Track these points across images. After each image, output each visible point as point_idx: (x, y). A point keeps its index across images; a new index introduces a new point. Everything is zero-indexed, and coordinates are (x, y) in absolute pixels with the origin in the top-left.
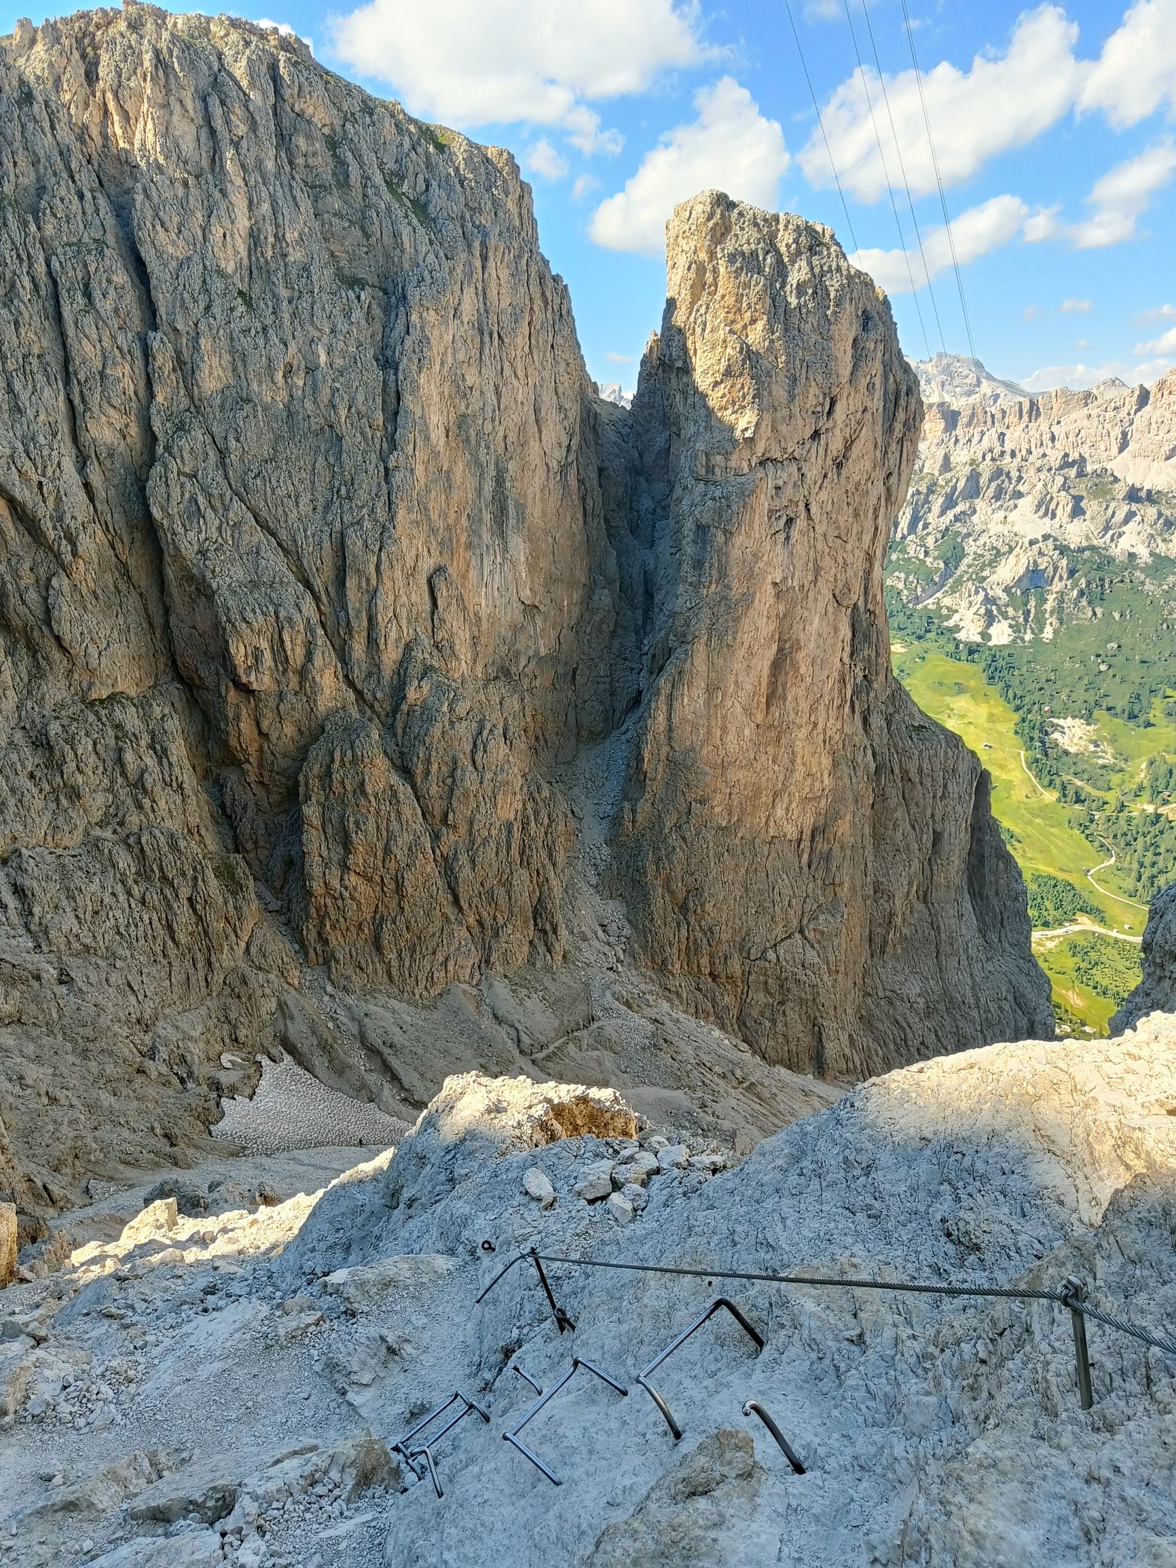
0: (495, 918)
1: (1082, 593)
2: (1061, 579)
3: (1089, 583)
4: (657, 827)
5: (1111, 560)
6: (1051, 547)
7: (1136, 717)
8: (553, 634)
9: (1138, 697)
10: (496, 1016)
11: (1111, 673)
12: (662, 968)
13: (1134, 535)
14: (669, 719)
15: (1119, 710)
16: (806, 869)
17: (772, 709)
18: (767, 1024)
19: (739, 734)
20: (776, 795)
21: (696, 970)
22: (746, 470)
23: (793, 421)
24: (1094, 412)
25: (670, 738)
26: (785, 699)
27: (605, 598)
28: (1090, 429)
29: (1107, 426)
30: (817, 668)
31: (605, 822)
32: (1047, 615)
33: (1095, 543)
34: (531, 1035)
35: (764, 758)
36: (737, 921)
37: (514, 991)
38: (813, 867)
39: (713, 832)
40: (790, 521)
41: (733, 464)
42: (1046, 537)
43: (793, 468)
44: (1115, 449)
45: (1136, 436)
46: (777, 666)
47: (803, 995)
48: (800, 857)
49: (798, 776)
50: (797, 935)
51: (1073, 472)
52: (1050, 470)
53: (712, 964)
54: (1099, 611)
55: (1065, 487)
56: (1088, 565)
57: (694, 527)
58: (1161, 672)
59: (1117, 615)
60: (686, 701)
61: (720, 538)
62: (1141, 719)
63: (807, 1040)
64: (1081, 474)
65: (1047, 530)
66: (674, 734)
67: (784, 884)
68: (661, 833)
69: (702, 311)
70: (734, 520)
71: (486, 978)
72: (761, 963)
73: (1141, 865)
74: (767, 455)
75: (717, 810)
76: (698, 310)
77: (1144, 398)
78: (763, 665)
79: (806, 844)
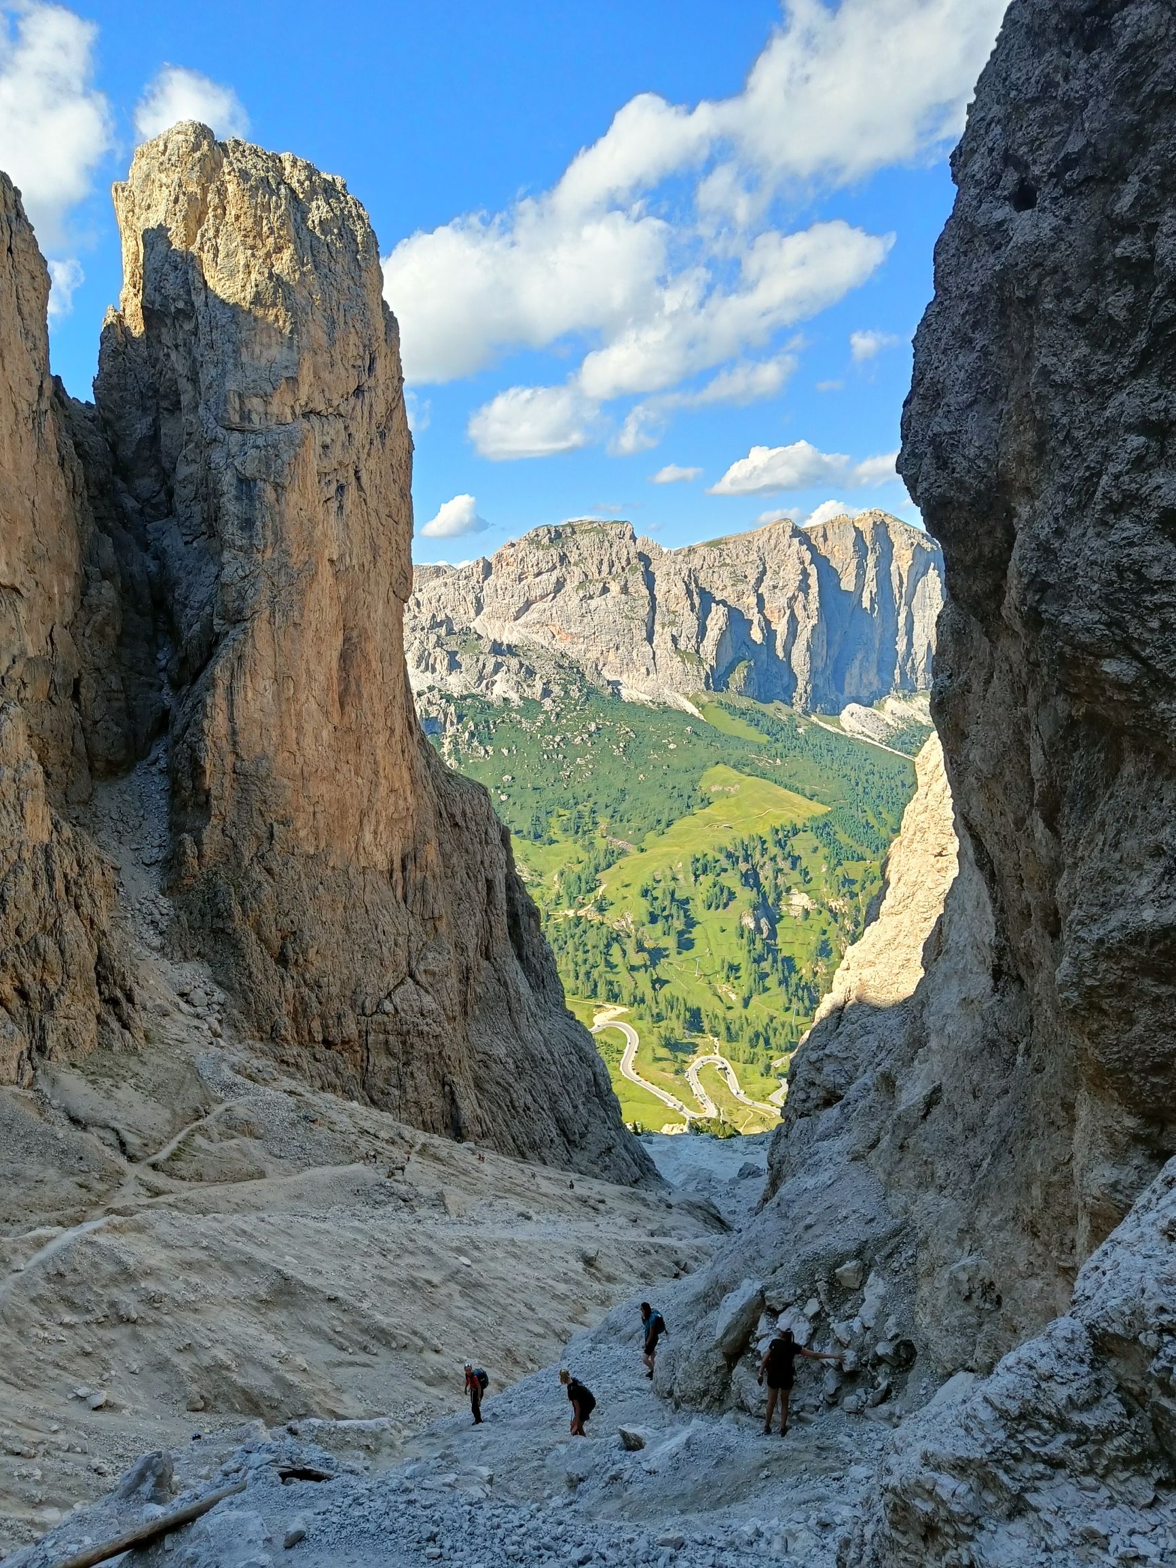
0: (43, 983)
1: (472, 735)
2: (452, 724)
3: (476, 726)
4: (233, 861)
5: (490, 705)
6: (438, 697)
7: (540, 836)
8: (44, 631)
9: (538, 819)
10: (75, 1121)
11: (511, 800)
12: (273, 1036)
13: (504, 683)
14: (231, 719)
15: (525, 833)
16: (402, 905)
17: (348, 708)
18: (397, 1092)
19: (317, 737)
20: (363, 814)
21: (307, 1038)
22: (289, 419)
23: (335, 369)
24: (449, 581)
25: (235, 744)
26: (360, 697)
27: (107, 592)
28: (449, 594)
29: (463, 592)
30: (386, 664)
31: (154, 871)
32: (446, 758)
33: (474, 691)
34: (139, 1133)
35: (345, 768)
36: (345, 971)
37: (94, 1082)
38: (410, 900)
39: (302, 860)
40: (341, 488)
41: (274, 409)
42: (431, 689)
43: (340, 425)
44: (472, 613)
45: (487, 600)
46: (345, 658)
47: (428, 1049)
48: (394, 890)
49: (383, 790)
50: (409, 979)
51: (443, 631)
52: (423, 629)
53: (325, 1027)
54: (490, 749)
55: (439, 644)
56: (472, 710)
57: (234, 481)
58: (551, 796)
59: (505, 751)
60: (250, 694)
61: (270, 495)
62: (545, 838)
63: (439, 1104)
64: (450, 632)
65: (430, 683)
66: (239, 739)
67: (385, 920)
68: (239, 866)
69: (211, 233)
70: (286, 471)
71: (45, 1072)
72: (379, 1017)
73: (576, 964)
74: (311, 405)
75: (302, 833)
76: (203, 236)
77: (488, 569)
78: (332, 656)
79: (397, 875)
